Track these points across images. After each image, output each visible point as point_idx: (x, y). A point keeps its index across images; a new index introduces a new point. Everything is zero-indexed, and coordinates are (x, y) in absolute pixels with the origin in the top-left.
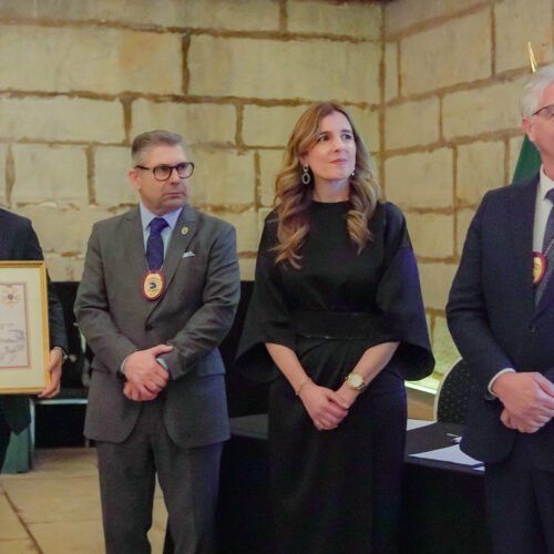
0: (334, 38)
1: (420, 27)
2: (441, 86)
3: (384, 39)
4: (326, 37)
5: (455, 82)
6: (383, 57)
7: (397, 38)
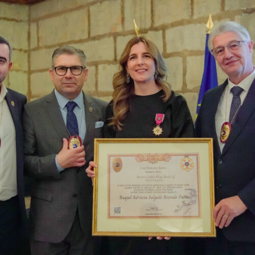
0: (8, 20)
1: (49, 16)
2: (61, 42)
3: (30, 21)
4: (5, 19)
5: (68, 40)
6: (29, 29)
7: (37, 21)
